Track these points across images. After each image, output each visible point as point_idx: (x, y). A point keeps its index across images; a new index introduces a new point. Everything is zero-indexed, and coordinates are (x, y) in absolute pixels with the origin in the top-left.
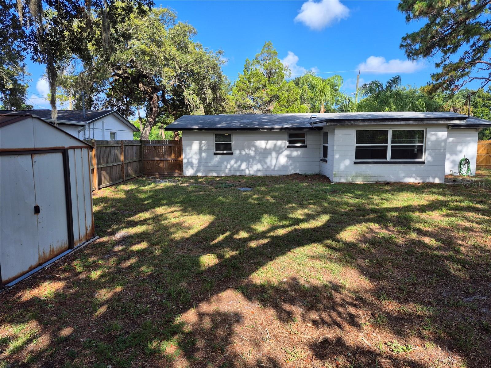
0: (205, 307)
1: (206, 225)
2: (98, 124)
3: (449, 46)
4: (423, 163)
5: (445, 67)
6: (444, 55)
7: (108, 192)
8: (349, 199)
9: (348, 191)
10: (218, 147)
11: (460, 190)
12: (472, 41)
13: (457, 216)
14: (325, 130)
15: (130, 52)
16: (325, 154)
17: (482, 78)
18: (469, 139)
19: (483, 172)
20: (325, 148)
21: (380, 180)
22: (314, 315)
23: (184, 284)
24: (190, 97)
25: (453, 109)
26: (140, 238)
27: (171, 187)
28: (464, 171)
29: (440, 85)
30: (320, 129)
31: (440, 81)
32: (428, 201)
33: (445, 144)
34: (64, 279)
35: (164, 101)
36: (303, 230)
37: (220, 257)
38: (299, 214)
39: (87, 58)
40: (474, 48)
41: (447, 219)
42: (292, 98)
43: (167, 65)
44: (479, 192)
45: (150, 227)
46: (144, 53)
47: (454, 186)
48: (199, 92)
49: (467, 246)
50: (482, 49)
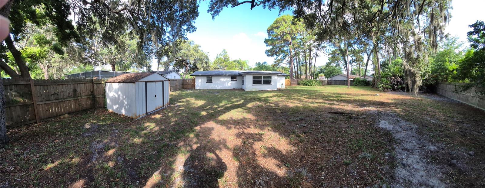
0: (202, 126)
1: (203, 103)
2: (170, 74)
3: (278, 55)
4: (272, 85)
5: (277, 60)
6: (277, 57)
7: (173, 93)
8: (251, 95)
9: (251, 93)
10: (207, 80)
11: (281, 92)
12: (283, 54)
13: (280, 98)
14: (243, 76)
15: (181, 53)
16: (243, 83)
17: (286, 64)
18: (283, 78)
19: (287, 87)
20: (243, 81)
21: (260, 90)
22: (238, 127)
23: (196, 119)
24: (199, 66)
26: (183, 106)
27: (191, 93)
28: (282, 87)
29: (276, 65)
30: (241, 75)
32: (273, 95)
33: (277, 80)
34: (162, 114)
35: (190, 67)
36: (235, 105)
37: (208, 112)
38: (234, 100)
39: (168, 57)
41: (277, 99)
42: (232, 66)
43: (192, 57)
44: (285, 92)
45: (185, 103)
46: (185, 53)
47: (279, 91)
48: (201, 64)
49: (281, 105)
50: (285, 56)
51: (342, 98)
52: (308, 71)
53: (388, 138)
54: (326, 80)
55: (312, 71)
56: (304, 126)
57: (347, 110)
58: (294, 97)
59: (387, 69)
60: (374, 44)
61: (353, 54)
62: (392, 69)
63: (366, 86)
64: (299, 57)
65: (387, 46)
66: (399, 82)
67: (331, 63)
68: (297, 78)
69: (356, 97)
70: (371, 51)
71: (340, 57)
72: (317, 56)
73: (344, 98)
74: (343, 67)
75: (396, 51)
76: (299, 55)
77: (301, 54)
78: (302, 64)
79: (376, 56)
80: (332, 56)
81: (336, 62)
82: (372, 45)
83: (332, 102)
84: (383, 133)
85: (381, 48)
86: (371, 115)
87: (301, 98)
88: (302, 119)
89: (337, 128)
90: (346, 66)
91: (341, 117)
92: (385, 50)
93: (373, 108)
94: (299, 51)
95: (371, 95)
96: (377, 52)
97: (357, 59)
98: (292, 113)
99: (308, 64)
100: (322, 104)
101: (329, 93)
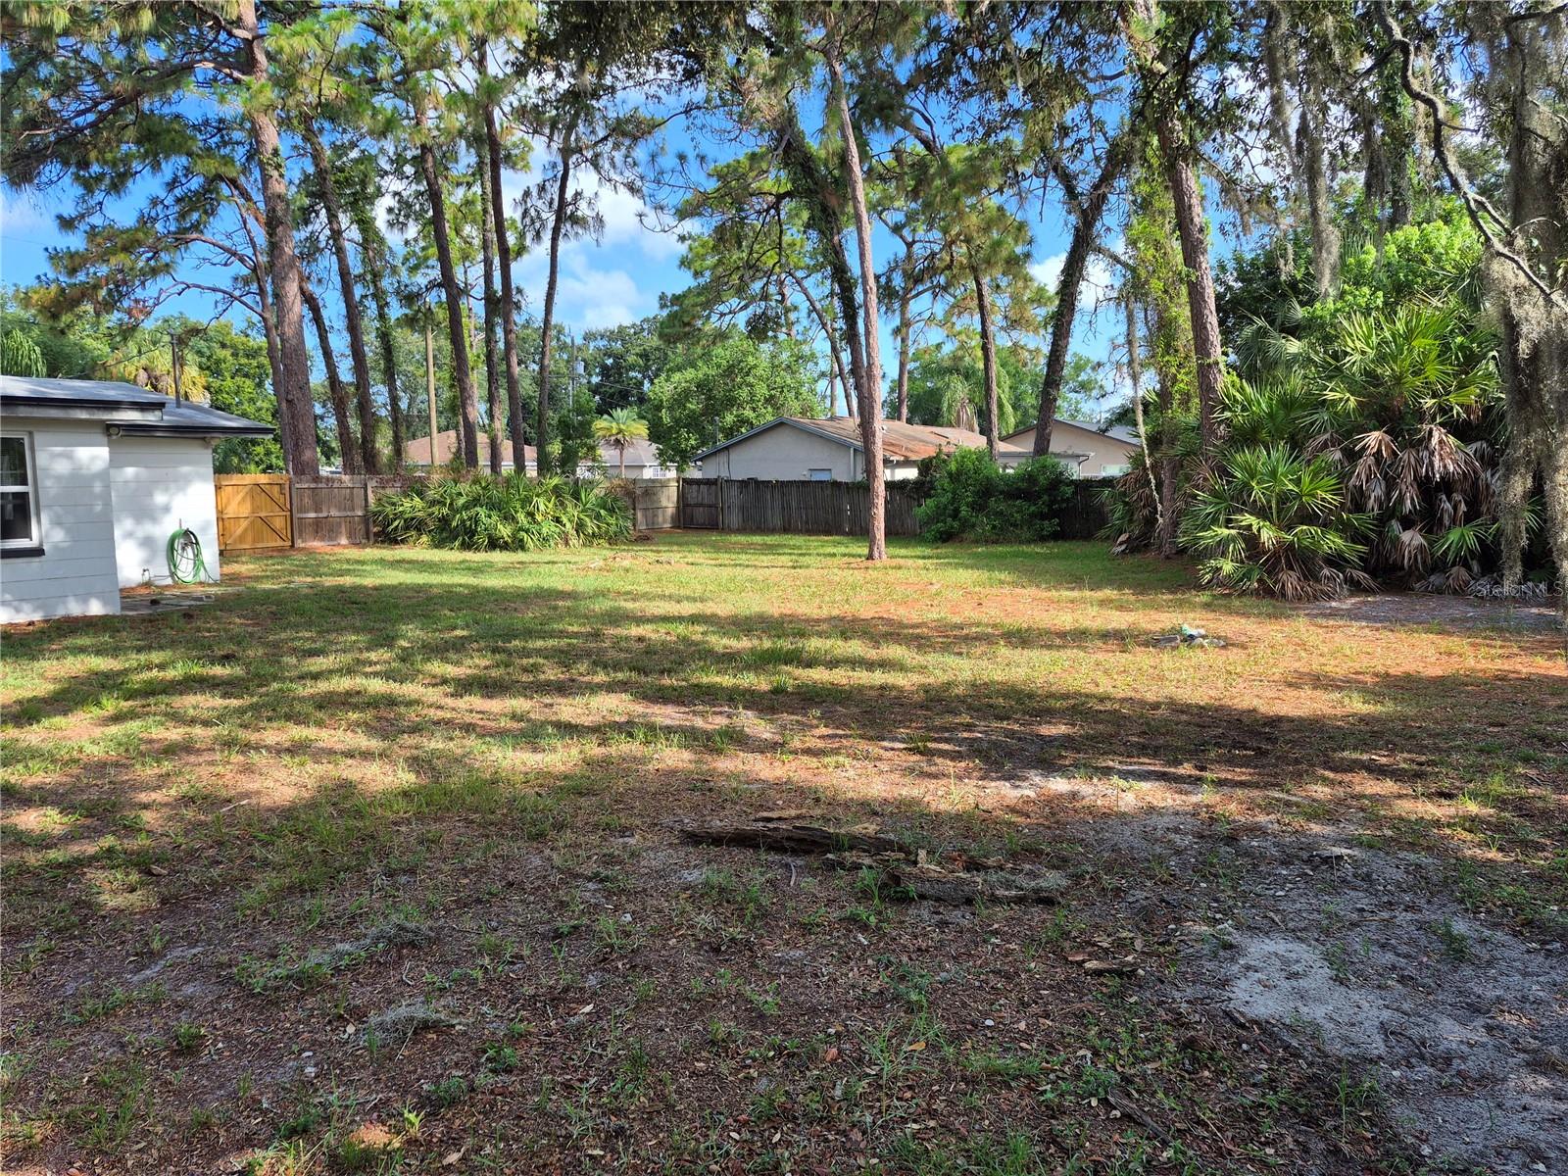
3: (95, 169)
4: (38, 552)
5: (95, 235)
6: (83, 196)
11: (168, 631)
12: (168, 169)
13: (148, 714)
17: (214, 290)
18: (185, 469)
19: (243, 568)
25: (145, 375)
28: (186, 569)
29: (86, 292)
31: (81, 277)
32: (55, 680)
33: (107, 487)
40: (178, 192)
41: (114, 730)
44: (225, 630)
47: (150, 620)
49: (166, 805)
50: (203, 202)
51: (819, 675)
52: (477, 378)
53: (1336, 1151)
54: (664, 484)
55: (527, 387)
56: (426, 1026)
57: (868, 809)
58: (323, 686)
59: (1294, 346)
60: (1146, 74)
61: (914, 194)
62: (1359, 344)
63: (1056, 537)
64: (365, 224)
65: (1289, 90)
66: (1447, 485)
67: (710, 295)
68: (361, 456)
69: (951, 660)
70: (1114, 146)
71: (793, 234)
72: (566, 215)
73: (840, 677)
74: (821, 345)
75: (1401, 141)
76: (360, 201)
77: (393, 184)
78: (409, 298)
79: (1168, 202)
80: (720, 230)
81: (757, 286)
82: (1127, 84)
83: (720, 722)
84: (1272, 1084)
85: (1226, 116)
86: (1121, 862)
87: (410, 690)
88: (405, 944)
89: (758, 1018)
90: (851, 336)
91: (809, 883)
92: (1275, 127)
93: (1145, 786)
94: (366, 158)
95: (1120, 639)
96: (1175, 158)
97: (960, 250)
98: (299, 889)
99: (474, 308)
100: (623, 747)
101: (694, 619)
